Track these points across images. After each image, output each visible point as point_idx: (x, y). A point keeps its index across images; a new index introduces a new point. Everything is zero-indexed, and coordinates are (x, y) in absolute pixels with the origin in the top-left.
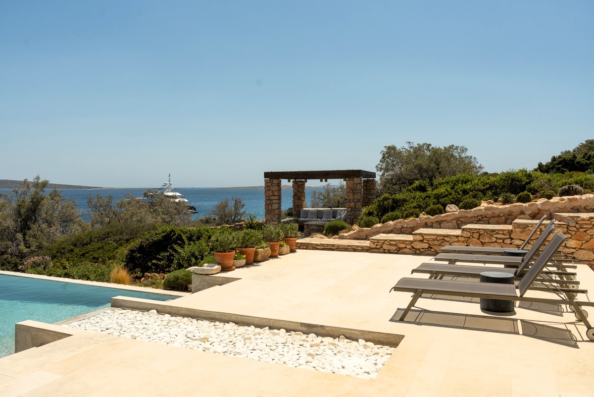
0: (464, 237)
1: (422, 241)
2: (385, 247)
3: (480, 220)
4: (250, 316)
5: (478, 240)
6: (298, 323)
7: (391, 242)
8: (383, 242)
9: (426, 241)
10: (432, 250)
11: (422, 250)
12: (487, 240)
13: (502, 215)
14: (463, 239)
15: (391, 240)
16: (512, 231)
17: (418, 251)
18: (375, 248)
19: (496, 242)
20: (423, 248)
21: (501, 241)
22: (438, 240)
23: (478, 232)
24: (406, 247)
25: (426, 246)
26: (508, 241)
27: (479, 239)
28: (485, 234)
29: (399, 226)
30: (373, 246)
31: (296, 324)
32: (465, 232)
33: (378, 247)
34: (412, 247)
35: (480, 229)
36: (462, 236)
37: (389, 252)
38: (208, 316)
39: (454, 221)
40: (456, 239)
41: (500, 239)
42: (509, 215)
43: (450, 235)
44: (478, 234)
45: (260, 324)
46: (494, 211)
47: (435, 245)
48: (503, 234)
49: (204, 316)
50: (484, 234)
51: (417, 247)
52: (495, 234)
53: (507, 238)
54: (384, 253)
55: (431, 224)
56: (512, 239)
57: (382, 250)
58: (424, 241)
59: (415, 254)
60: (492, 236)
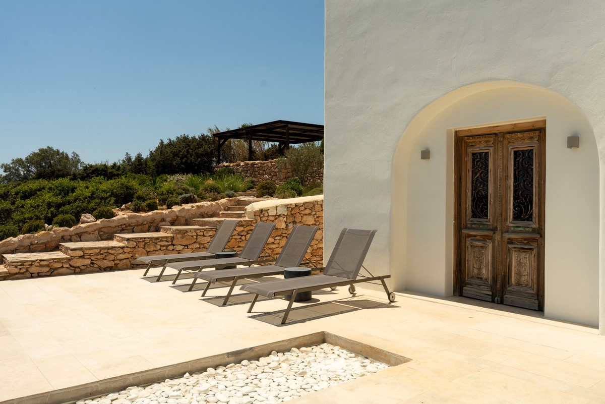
0: (130, 248)
1: (82, 257)
2: (33, 270)
3: (123, 229)
4: (157, 369)
5: (143, 250)
6: (224, 354)
7: (42, 263)
8: (30, 263)
9: (88, 257)
10: (95, 266)
11: (83, 268)
12: (152, 249)
13: (145, 223)
14: (129, 250)
15: (41, 261)
16: (173, 237)
17: (77, 270)
18: (19, 273)
19: (160, 249)
20: (83, 266)
21: (165, 248)
22: (102, 254)
23: (143, 241)
24: (62, 267)
25: (88, 262)
26: (171, 248)
27: (144, 248)
28: (151, 242)
29: (27, 243)
30: (16, 270)
31: (222, 357)
32: (131, 242)
33: (22, 271)
34: (70, 265)
35: (145, 238)
36: (127, 247)
37: (39, 275)
38: (83, 393)
39: (97, 232)
40: (121, 251)
41: (164, 246)
42: (152, 223)
43: (115, 247)
44: (144, 243)
45: (177, 373)
46: (138, 219)
47: (98, 259)
48: (166, 241)
49: (75, 395)
50: (149, 242)
51: (78, 265)
52: (159, 242)
53: (170, 245)
54: (32, 277)
55: (69, 237)
56: (174, 245)
57: (29, 275)
58: (86, 257)
59: (75, 273)
60: (156, 243)
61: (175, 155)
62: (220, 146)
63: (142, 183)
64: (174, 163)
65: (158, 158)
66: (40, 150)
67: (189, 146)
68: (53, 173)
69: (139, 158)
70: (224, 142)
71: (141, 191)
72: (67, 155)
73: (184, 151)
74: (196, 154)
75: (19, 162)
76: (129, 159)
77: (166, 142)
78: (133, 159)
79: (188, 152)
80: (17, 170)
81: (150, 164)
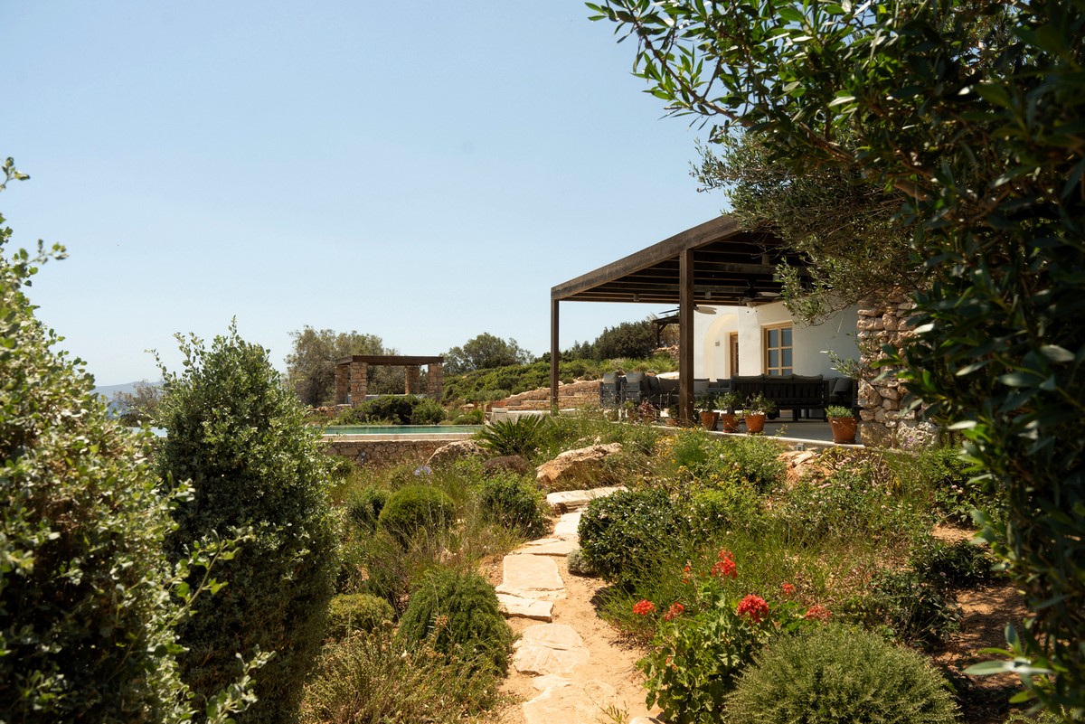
61: (618, 341)
62: (660, 331)
63: (590, 365)
64: (617, 349)
65: (602, 345)
66: (479, 337)
67: (630, 332)
68: (498, 362)
69: (586, 345)
70: (663, 328)
71: (589, 369)
72: (504, 343)
73: (625, 338)
74: (637, 339)
75: (457, 350)
76: (578, 346)
77: (610, 329)
78: (581, 347)
79: (629, 338)
80: (455, 360)
81: (596, 350)
